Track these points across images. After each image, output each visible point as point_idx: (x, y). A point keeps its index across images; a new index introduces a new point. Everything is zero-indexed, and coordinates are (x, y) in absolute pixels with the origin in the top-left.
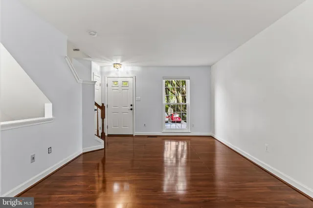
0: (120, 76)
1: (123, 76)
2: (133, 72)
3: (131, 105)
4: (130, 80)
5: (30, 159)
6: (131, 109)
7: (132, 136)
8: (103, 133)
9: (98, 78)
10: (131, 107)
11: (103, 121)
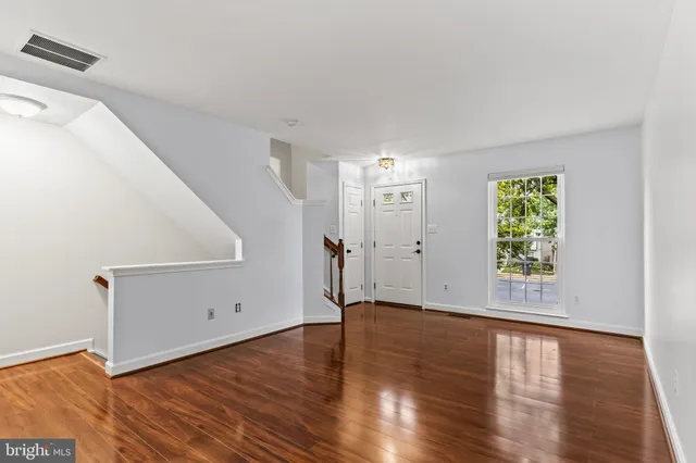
0: (396, 181)
1: (402, 181)
2: (421, 170)
3: (418, 243)
4: (416, 188)
5: (206, 314)
6: (418, 252)
7: (419, 308)
8: (341, 296)
9: (355, 191)
10: (419, 247)
11: (341, 272)
